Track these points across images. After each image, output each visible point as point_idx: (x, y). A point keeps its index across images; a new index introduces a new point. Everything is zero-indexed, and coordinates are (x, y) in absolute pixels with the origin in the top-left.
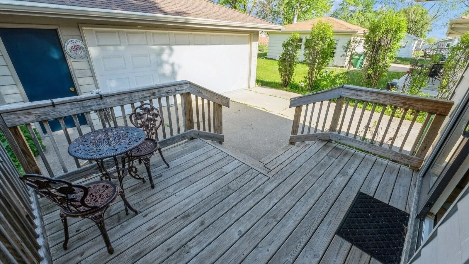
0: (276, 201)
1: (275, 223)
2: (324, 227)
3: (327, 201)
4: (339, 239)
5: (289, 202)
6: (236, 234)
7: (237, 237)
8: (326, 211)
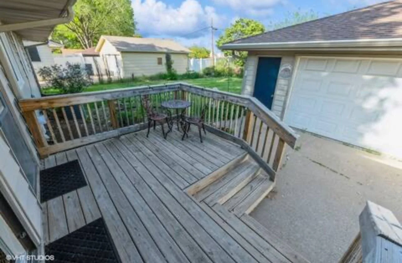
0: (153, 188)
1: (133, 183)
2: (113, 211)
3: (136, 229)
4: (97, 217)
5: (148, 196)
6: (135, 165)
7: (134, 165)
8: (125, 222)
